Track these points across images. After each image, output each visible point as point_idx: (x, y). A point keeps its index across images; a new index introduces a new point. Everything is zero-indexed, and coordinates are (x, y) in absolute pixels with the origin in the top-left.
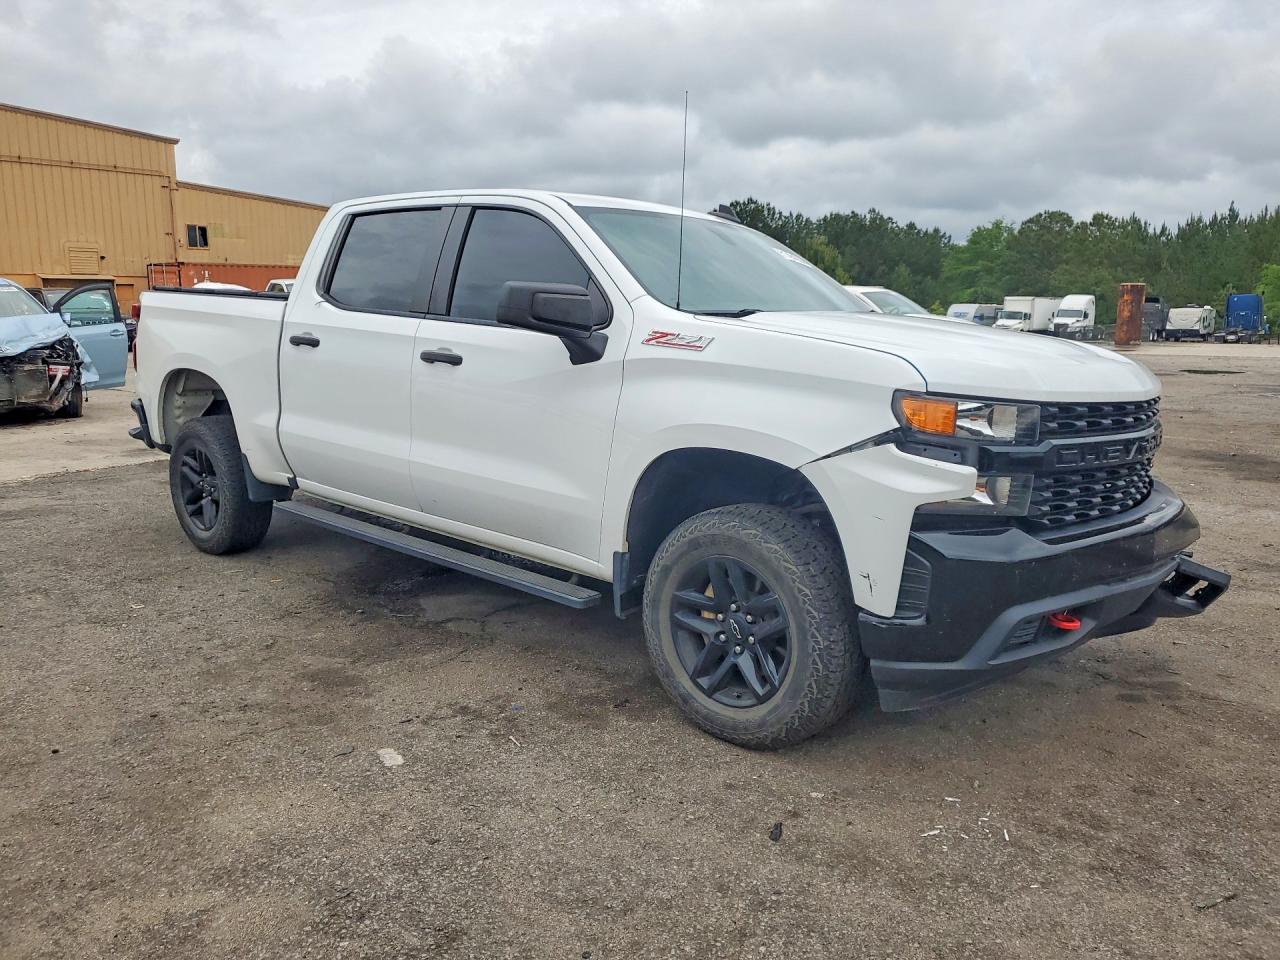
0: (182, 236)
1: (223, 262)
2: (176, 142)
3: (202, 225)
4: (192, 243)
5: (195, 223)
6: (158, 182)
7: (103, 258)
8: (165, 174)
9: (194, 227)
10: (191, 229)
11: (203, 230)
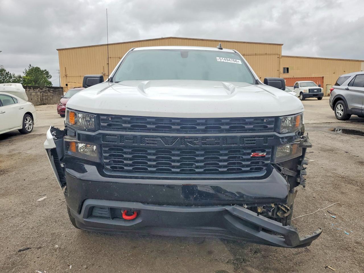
0: (282, 70)
1: (293, 77)
2: (282, 45)
3: (287, 67)
4: (284, 72)
5: (285, 67)
6: (277, 56)
7: (261, 78)
8: (279, 54)
9: (285, 68)
10: (284, 68)
11: (288, 69)
